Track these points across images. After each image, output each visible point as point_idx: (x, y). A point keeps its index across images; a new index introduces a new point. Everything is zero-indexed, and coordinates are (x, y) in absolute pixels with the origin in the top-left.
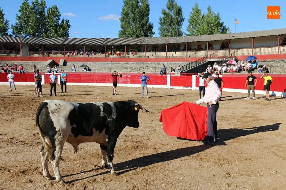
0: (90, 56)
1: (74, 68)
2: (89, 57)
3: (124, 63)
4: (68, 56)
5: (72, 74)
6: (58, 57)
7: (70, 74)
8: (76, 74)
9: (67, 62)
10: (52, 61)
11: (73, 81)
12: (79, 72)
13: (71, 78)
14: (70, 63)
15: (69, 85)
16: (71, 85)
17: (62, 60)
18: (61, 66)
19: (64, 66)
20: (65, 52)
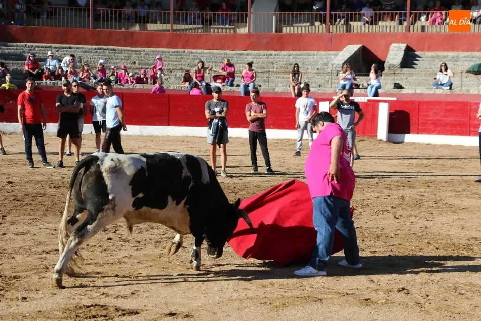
1: (443, 78)
4: (423, 28)
6: (383, 36)
7: (426, 100)
8: (450, 100)
9: (416, 53)
10: (359, 49)
11: (439, 129)
12: (465, 93)
13: (430, 118)
14: (428, 59)
15: (423, 144)
16: (428, 144)
17: (399, 47)
18: (393, 68)
19: (405, 69)
20: (411, 14)
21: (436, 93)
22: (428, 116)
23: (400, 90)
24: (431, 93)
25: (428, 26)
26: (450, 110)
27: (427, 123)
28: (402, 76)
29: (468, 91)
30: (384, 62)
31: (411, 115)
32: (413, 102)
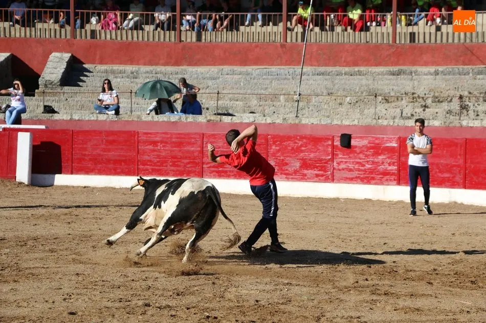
0: (207, 37)
2: (199, 38)
3: (382, 74)
4: (93, 32)
5: (95, 131)
6: (40, 42)
7: (84, 128)
8: (116, 128)
9: (84, 65)
10: (7, 59)
11: (99, 166)
12: (136, 119)
13: (87, 153)
14: (99, 74)
15: (78, 187)
16: (85, 187)
17: (61, 58)
18: (51, 86)
19: (66, 88)
20: (76, 14)
21: (99, 119)
22: (85, 149)
23: (51, 115)
24: (92, 119)
25: (99, 31)
26: (112, 142)
27: (84, 159)
28: (62, 97)
29: (139, 117)
30: (40, 76)
31: (62, 148)
32: (64, 132)
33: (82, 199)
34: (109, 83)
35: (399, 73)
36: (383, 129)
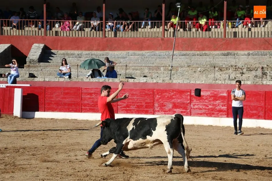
0: (120, 34)
2: (116, 35)
3: (218, 55)
4: (57, 32)
5: (57, 88)
6: (27, 38)
7: (51, 86)
8: (69, 86)
9: (51, 51)
10: (9, 48)
11: (60, 107)
12: (80, 81)
13: (53, 100)
14: (60, 56)
15: (48, 119)
16: (52, 119)
17: (38, 47)
18: (33, 62)
19: (41, 63)
21: (60, 81)
22: (52, 98)
23: (33, 78)
24: (56, 80)
25: (60, 31)
26: (67, 94)
27: (51, 103)
28: (39, 68)
29: (82, 79)
30: (27, 57)
31: (39, 97)
32: (40, 88)
33: (50, 126)
34: (65, 60)
35: (228, 55)
36: (219, 86)
